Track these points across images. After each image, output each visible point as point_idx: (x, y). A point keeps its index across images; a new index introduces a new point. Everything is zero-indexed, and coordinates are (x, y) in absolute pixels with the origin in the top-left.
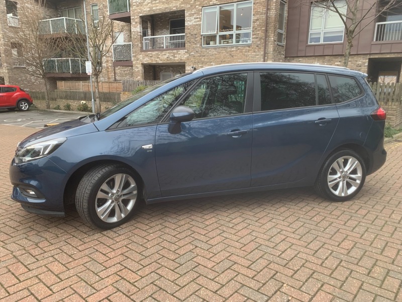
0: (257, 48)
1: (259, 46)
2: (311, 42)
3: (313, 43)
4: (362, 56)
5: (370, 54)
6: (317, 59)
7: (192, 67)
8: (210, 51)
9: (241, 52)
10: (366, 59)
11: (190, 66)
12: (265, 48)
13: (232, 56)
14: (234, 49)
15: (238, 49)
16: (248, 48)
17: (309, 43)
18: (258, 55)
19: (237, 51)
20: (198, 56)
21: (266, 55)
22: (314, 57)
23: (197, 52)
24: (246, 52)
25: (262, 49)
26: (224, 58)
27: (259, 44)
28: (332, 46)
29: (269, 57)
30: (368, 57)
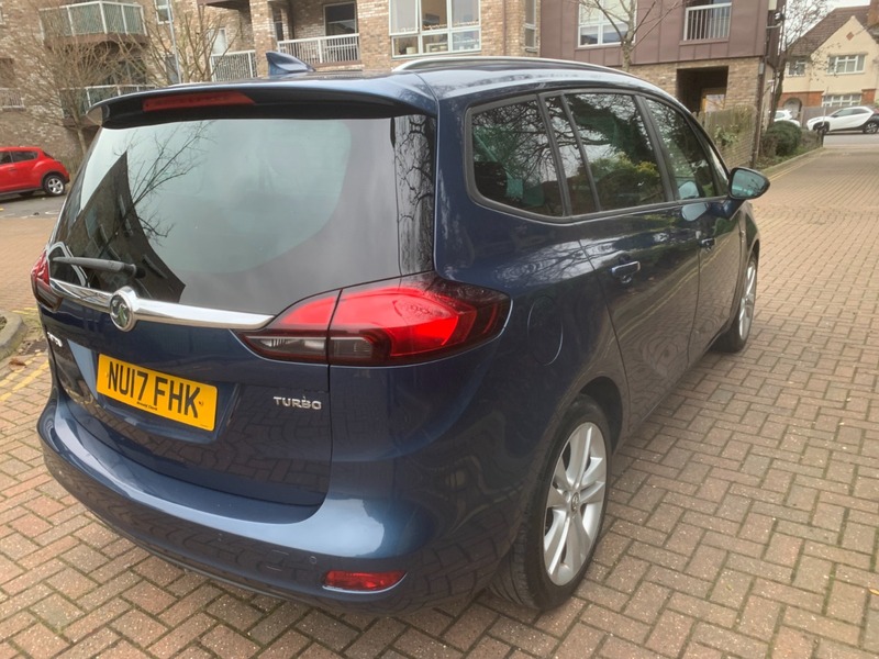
2: (583, 43)
3: (586, 46)
4: (666, 66)
5: (679, 62)
10: (673, 71)
17: (579, 46)
27: (494, 52)
30: (676, 67)
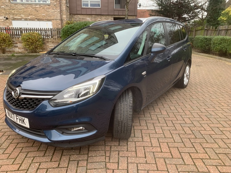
0: (55, 7)
1: (56, 6)
3: (84, 7)
4: (110, 16)
5: (114, 15)
6: (88, 16)
7: (5, 17)
8: (19, 6)
9: (44, 9)
10: (112, 18)
11: (2, 16)
12: (60, 8)
13: (37, 11)
14: (38, 6)
15: (41, 7)
16: (48, 6)
17: (82, 7)
18: (56, 12)
19: (40, 7)
20: (9, 9)
21: (62, 12)
22: (86, 15)
23: (7, 6)
24: (47, 9)
25: (59, 8)
26: (31, 12)
27: (56, 5)
28: (95, 9)
29: (64, 13)
30: (113, 16)
